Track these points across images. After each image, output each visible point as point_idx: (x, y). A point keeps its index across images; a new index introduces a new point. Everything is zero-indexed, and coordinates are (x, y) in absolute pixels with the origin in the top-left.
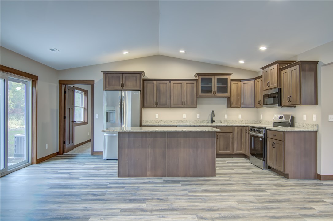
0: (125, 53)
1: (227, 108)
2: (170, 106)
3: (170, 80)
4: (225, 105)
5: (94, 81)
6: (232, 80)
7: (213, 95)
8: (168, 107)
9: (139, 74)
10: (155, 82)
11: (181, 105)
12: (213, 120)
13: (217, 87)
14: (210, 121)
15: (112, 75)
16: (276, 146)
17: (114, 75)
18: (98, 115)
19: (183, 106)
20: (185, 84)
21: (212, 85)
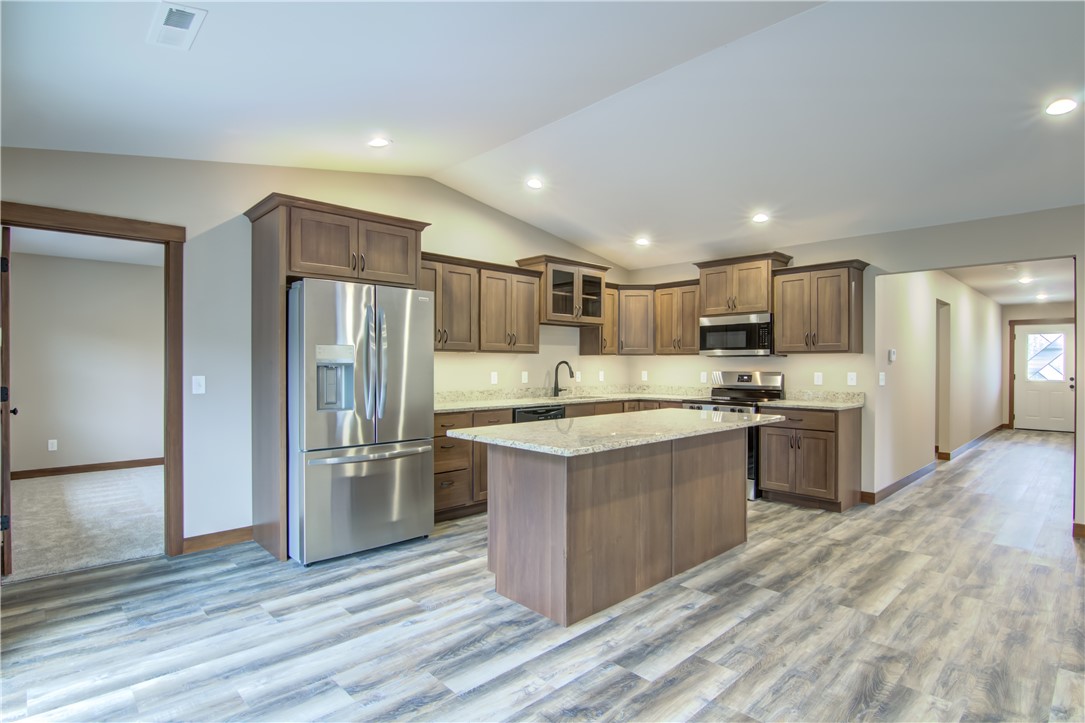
0: (379, 141)
1: (581, 354)
2: (477, 348)
3: (480, 266)
4: (576, 348)
5: (183, 230)
6: (609, 286)
7: (576, 320)
8: (473, 351)
9: (414, 232)
10: (439, 266)
11: (504, 346)
12: (560, 387)
13: (583, 299)
14: (551, 391)
15: (318, 216)
16: (804, 443)
17: (328, 219)
18: (202, 379)
19: (508, 348)
20: (515, 283)
21: (572, 292)
